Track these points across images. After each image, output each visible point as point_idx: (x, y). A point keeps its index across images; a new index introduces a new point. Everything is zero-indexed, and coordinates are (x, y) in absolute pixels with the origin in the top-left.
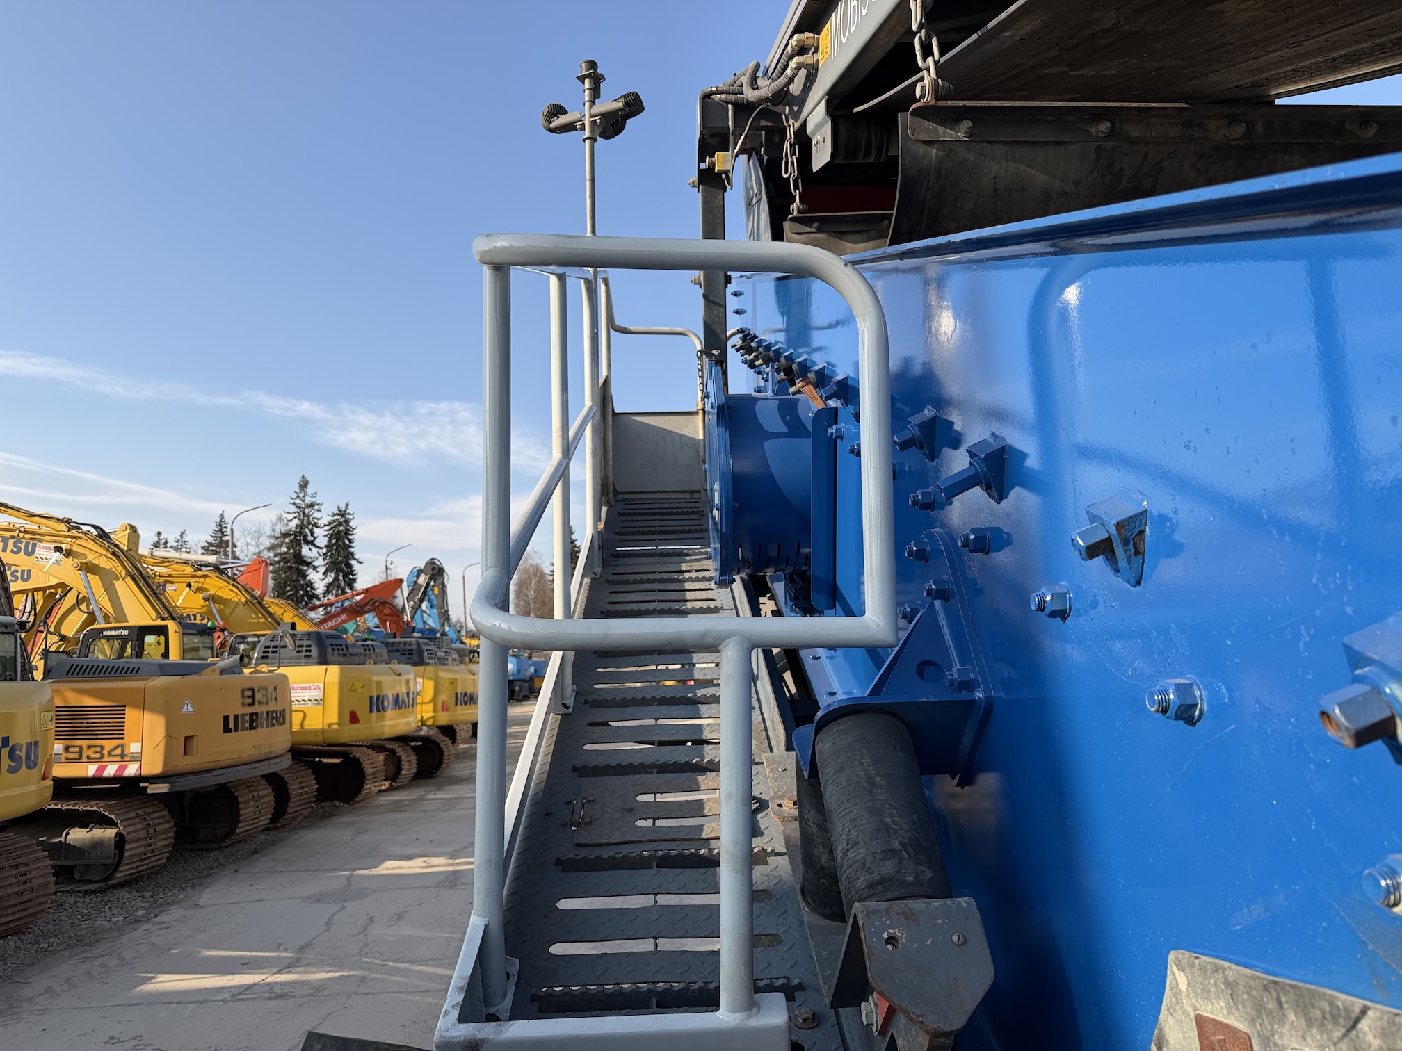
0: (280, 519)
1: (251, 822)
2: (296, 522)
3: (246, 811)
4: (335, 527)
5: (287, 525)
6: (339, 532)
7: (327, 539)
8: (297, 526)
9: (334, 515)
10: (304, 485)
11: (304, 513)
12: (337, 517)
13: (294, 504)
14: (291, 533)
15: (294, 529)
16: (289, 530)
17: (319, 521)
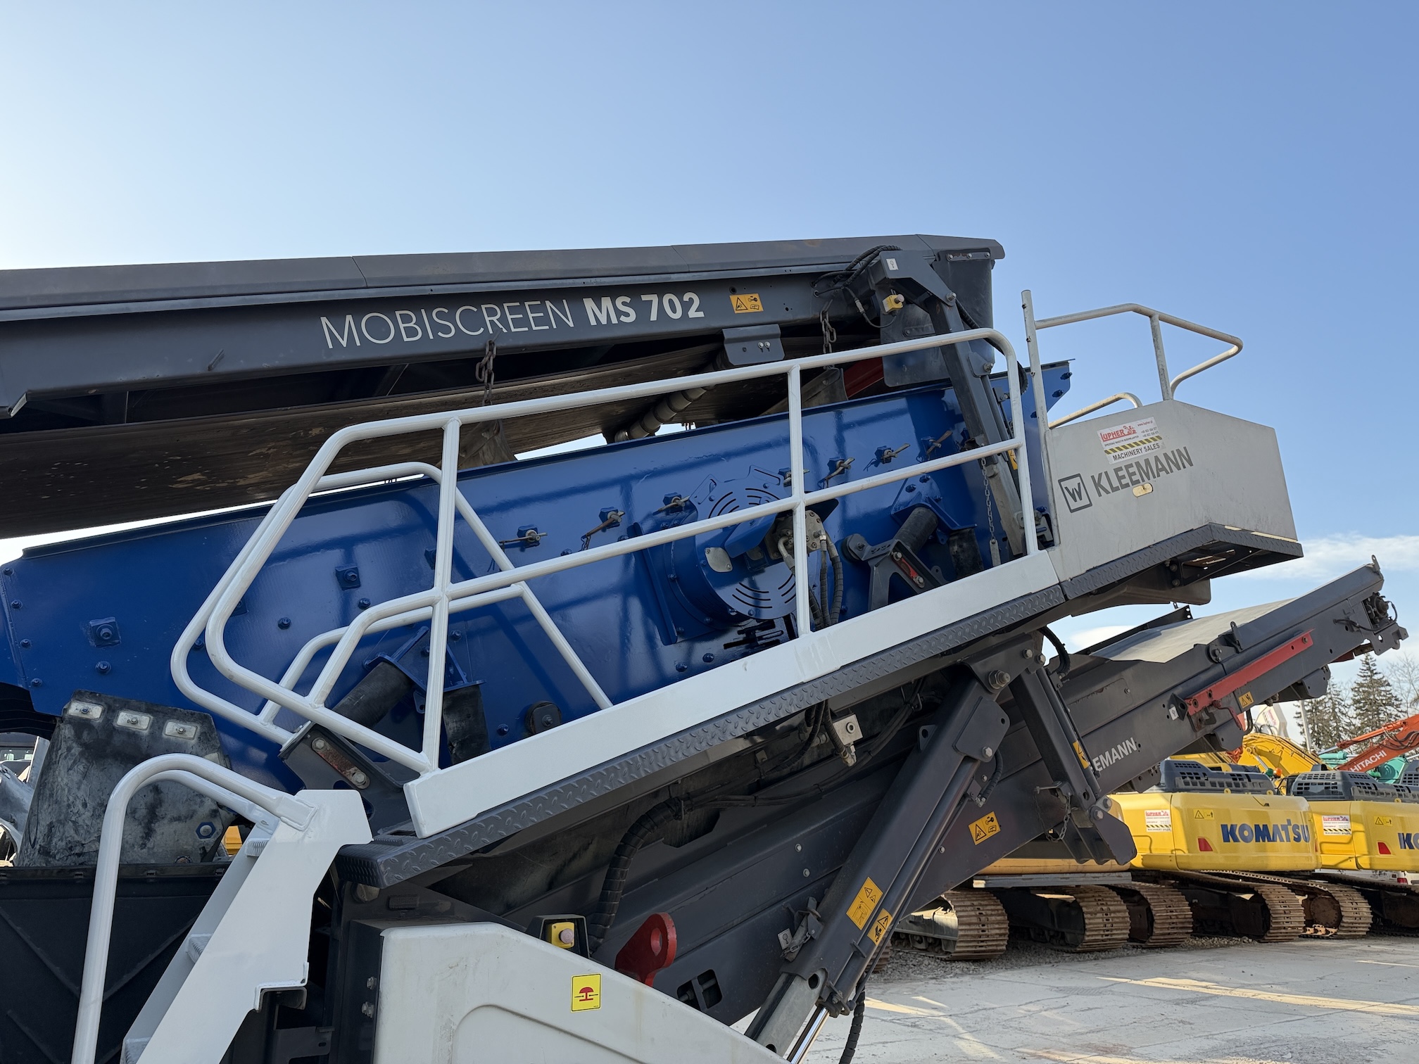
1: (1102, 933)
3: (1091, 921)
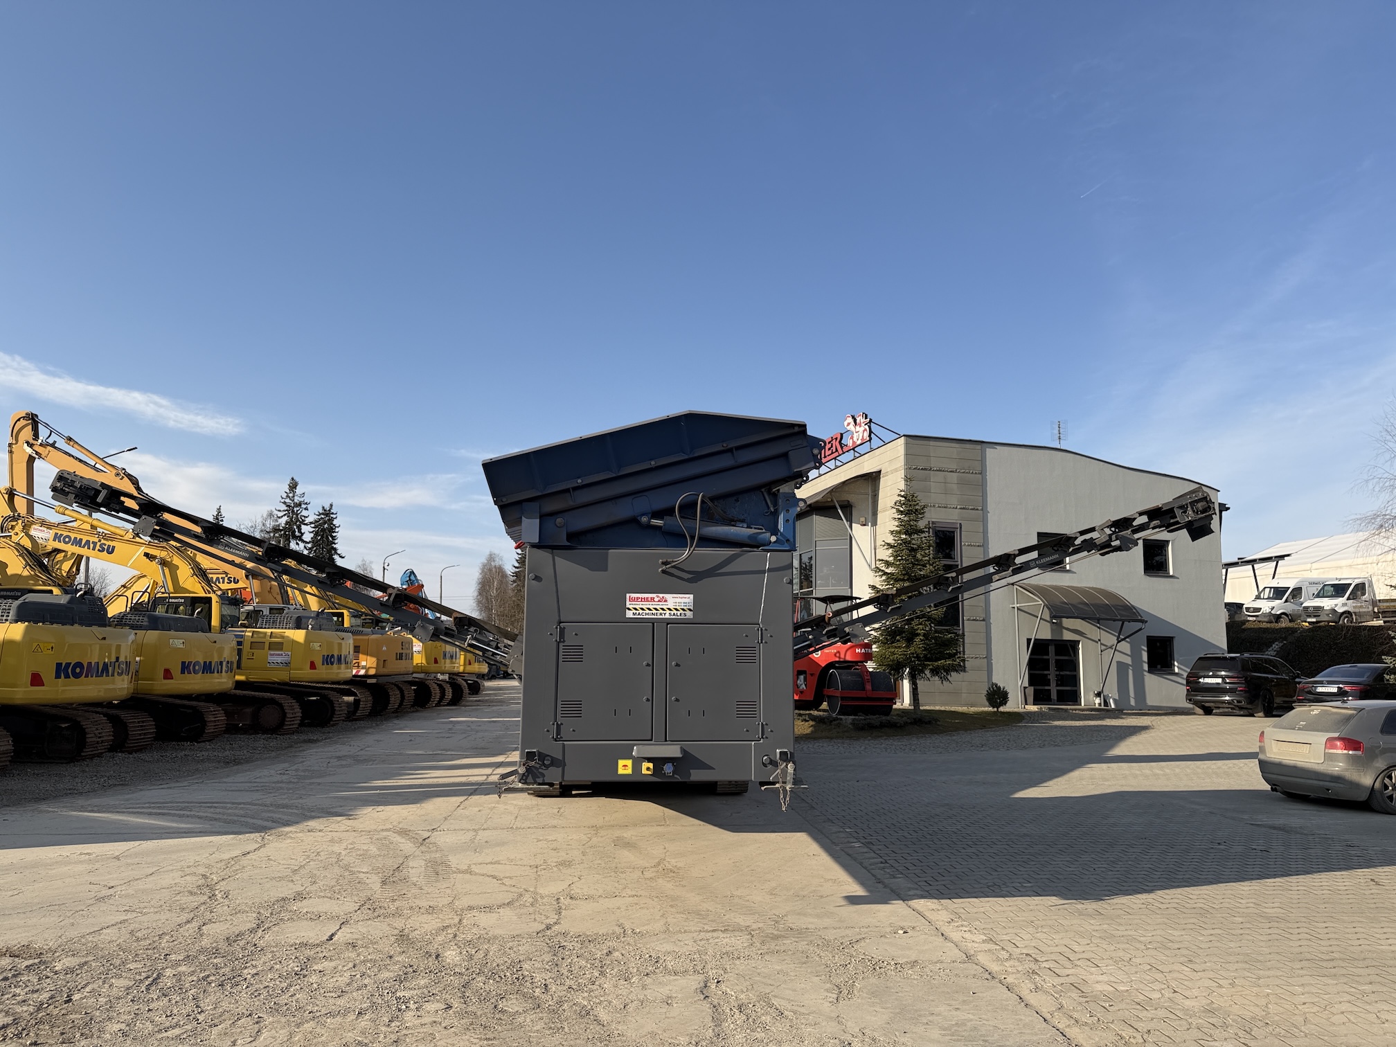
0: (271, 515)
2: (285, 518)
3: (392, 699)
4: (320, 525)
5: (277, 521)
6: (323, 530)
7: (312, 535)
8: (287, 523)
9: (320, 514)
10: (293, 486)
11: (293, 511)
12: (323, 516)
13: (285, 503)
14: (281, 528)
15: (283, 525)
16: (279, 525)
17: (306, 519)
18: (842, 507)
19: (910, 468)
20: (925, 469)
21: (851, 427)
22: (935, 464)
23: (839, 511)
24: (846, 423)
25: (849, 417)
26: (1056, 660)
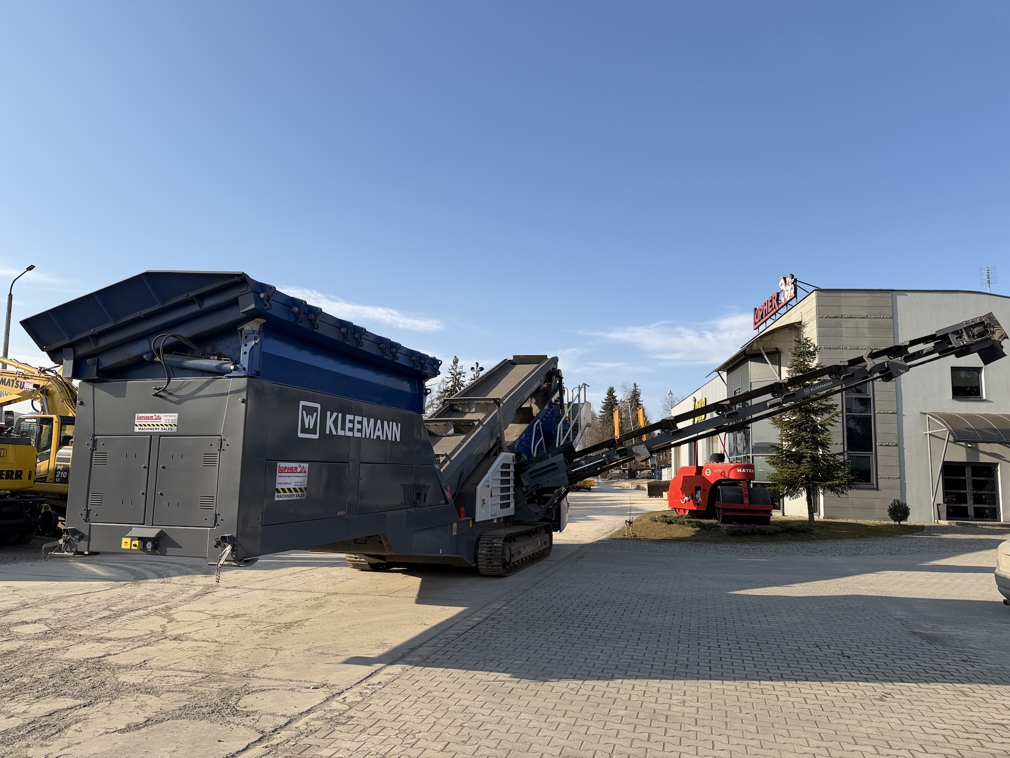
0: (443, 381)
2: (451, 383)
5: (447, 385)
8: (452, 386)
9: (472, 379)
10: (456, 361)
11: (456, 378)
13: (451, 372)
14: (449, 390)
15: (450, 388)
16: (448, 388)
17: (464, 383)
18: (767, 354)
19: (822, 317)
20: (836, 317)
21: (783, 287)
22: (845, 312)
23: (765, 357)
24: (780, 284)
25: (782, 278)
26: (973, 481)
